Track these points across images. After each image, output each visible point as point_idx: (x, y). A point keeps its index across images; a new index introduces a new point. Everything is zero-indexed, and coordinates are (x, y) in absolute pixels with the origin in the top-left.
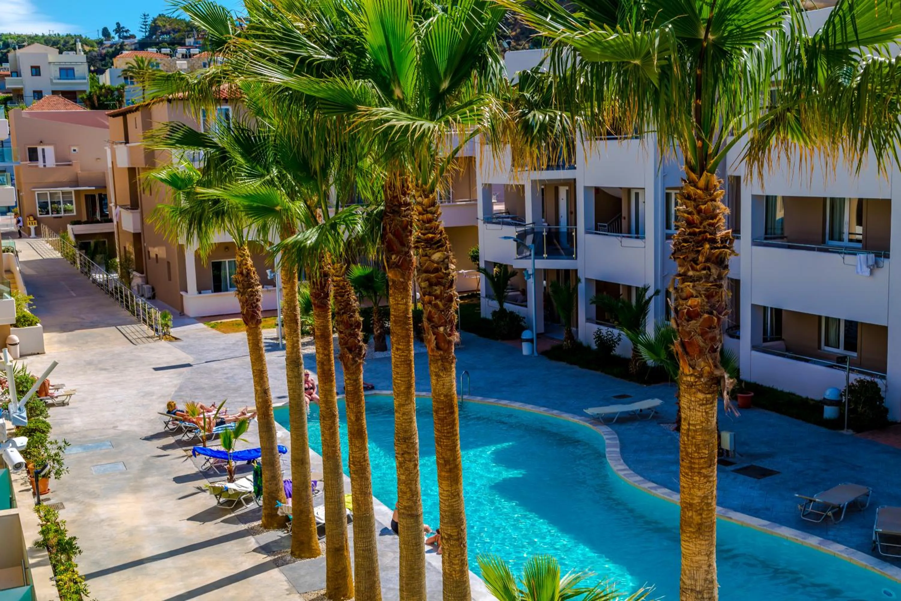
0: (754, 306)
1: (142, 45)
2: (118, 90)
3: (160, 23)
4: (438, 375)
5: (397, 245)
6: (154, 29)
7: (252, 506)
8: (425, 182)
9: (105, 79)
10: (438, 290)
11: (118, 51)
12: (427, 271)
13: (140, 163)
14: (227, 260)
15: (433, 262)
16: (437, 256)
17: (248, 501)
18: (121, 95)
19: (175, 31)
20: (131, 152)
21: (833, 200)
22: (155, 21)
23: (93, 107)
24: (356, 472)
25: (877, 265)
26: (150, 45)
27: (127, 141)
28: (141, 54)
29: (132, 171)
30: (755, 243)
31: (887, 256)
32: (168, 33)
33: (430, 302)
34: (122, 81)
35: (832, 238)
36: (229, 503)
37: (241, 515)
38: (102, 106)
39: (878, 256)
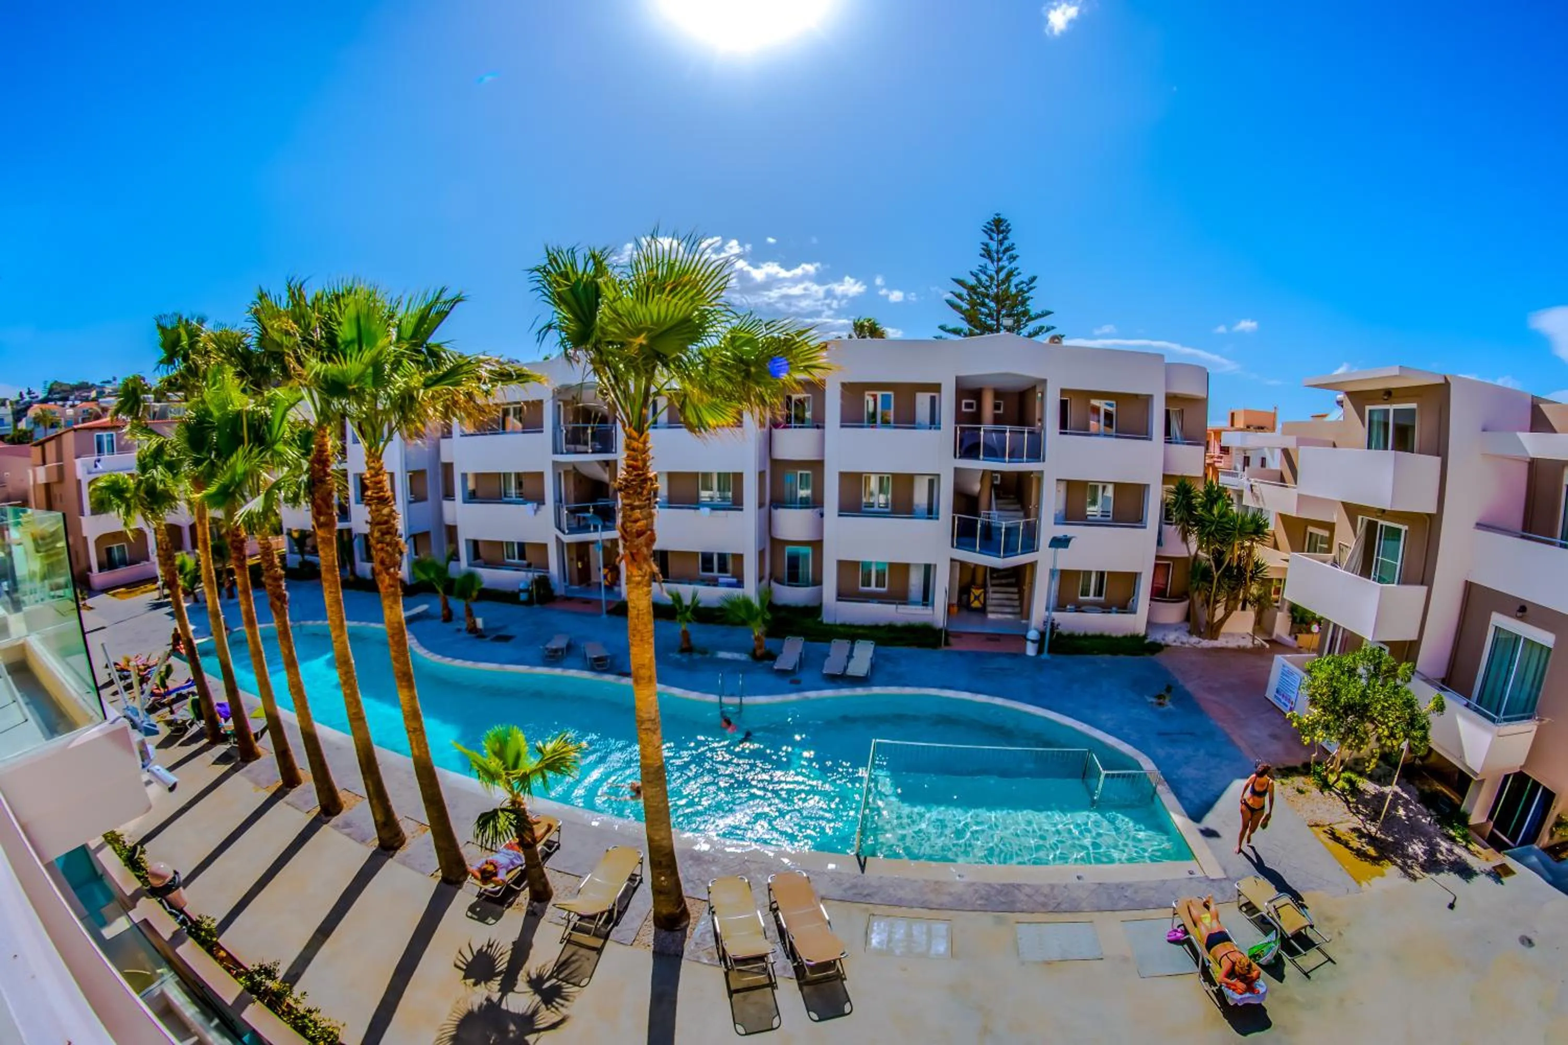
0: (467, 541)
1: (45, 401)
2: (31, 432)
3: (54, 387)
4: (391, 608)
5: (324, 509)
6: (51, 391)
7: (195, 729)
8: (377, 450)
9: (22, 425)
10: (388, 538)
11: (29, 406)
12: (379, 524)
13: (54, 478)
14: (115, 546)
15: (384, 515)
16: (386, 511)
17: (191, 724)
18: (32, 436)
19: (64, 391)
20: (48, 472)
21: (504, 474)
22: (52, 385)
23: (14, 443)
24: (296, 693)
25: (538, 508)
26: (51, 400)
27: (44, 463)
28: (44, 406)
29: (47, 486)
30: (465, 502)
31: (544, 504)
32: (58, 393)
33: (382, 549)
34: (32, 426)
35: (505, 496)
36: (177, 730)
37: (189, 739)
38: (20, 442)
39: (539, 504)
